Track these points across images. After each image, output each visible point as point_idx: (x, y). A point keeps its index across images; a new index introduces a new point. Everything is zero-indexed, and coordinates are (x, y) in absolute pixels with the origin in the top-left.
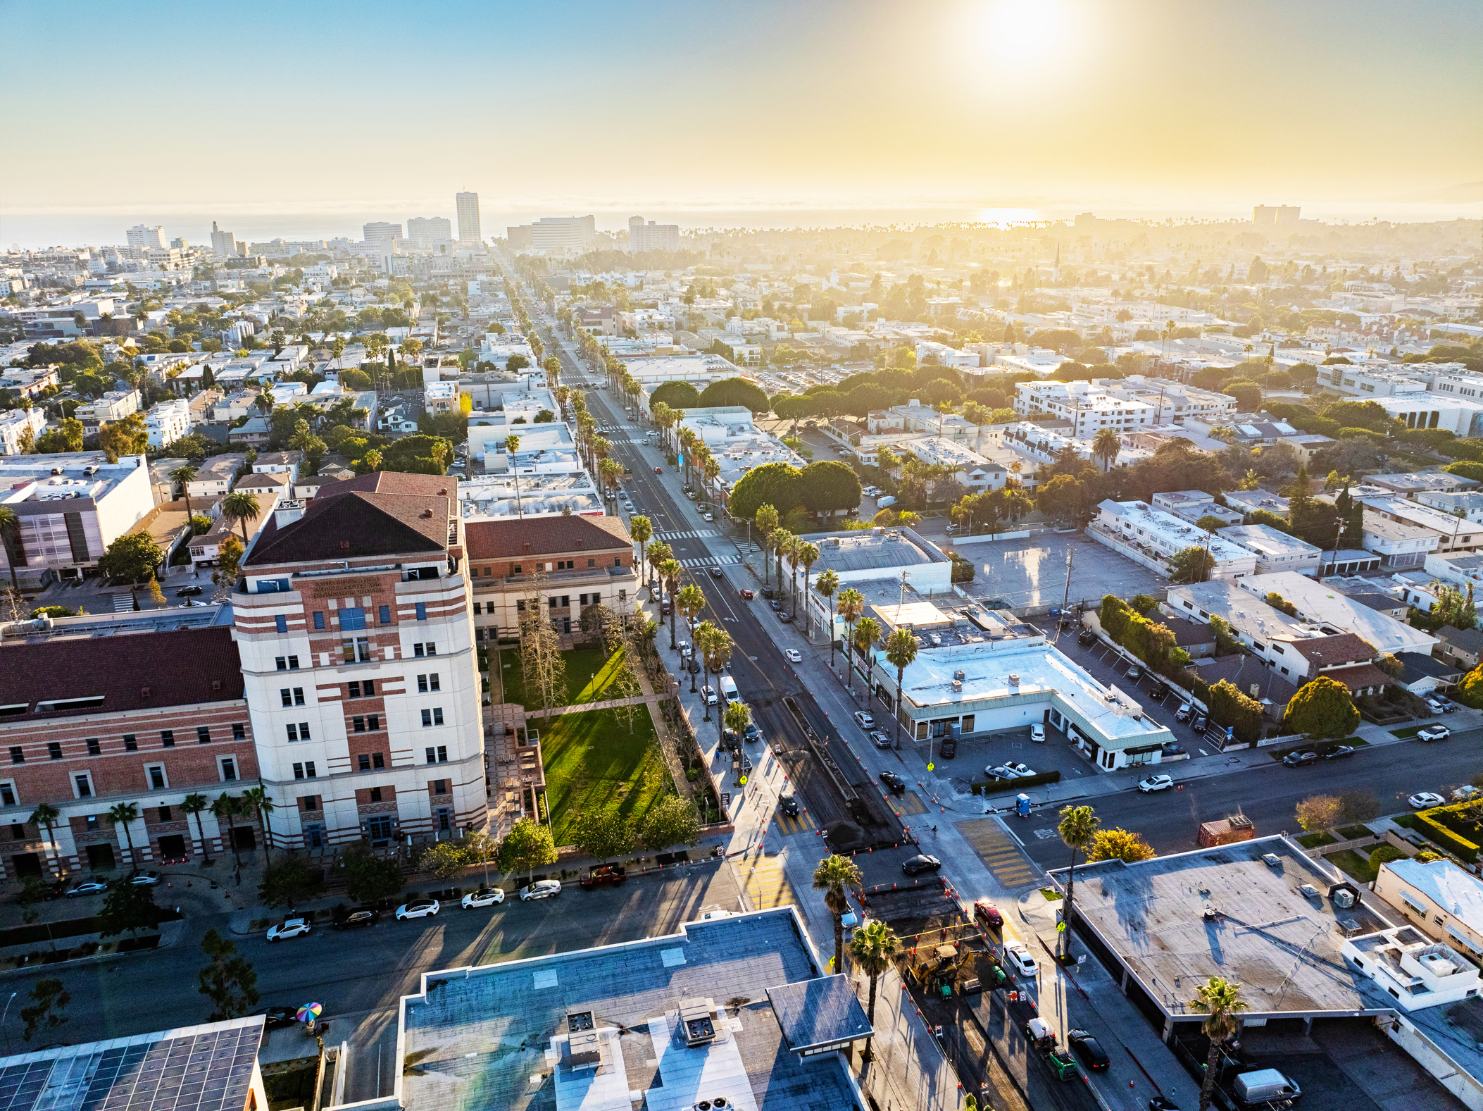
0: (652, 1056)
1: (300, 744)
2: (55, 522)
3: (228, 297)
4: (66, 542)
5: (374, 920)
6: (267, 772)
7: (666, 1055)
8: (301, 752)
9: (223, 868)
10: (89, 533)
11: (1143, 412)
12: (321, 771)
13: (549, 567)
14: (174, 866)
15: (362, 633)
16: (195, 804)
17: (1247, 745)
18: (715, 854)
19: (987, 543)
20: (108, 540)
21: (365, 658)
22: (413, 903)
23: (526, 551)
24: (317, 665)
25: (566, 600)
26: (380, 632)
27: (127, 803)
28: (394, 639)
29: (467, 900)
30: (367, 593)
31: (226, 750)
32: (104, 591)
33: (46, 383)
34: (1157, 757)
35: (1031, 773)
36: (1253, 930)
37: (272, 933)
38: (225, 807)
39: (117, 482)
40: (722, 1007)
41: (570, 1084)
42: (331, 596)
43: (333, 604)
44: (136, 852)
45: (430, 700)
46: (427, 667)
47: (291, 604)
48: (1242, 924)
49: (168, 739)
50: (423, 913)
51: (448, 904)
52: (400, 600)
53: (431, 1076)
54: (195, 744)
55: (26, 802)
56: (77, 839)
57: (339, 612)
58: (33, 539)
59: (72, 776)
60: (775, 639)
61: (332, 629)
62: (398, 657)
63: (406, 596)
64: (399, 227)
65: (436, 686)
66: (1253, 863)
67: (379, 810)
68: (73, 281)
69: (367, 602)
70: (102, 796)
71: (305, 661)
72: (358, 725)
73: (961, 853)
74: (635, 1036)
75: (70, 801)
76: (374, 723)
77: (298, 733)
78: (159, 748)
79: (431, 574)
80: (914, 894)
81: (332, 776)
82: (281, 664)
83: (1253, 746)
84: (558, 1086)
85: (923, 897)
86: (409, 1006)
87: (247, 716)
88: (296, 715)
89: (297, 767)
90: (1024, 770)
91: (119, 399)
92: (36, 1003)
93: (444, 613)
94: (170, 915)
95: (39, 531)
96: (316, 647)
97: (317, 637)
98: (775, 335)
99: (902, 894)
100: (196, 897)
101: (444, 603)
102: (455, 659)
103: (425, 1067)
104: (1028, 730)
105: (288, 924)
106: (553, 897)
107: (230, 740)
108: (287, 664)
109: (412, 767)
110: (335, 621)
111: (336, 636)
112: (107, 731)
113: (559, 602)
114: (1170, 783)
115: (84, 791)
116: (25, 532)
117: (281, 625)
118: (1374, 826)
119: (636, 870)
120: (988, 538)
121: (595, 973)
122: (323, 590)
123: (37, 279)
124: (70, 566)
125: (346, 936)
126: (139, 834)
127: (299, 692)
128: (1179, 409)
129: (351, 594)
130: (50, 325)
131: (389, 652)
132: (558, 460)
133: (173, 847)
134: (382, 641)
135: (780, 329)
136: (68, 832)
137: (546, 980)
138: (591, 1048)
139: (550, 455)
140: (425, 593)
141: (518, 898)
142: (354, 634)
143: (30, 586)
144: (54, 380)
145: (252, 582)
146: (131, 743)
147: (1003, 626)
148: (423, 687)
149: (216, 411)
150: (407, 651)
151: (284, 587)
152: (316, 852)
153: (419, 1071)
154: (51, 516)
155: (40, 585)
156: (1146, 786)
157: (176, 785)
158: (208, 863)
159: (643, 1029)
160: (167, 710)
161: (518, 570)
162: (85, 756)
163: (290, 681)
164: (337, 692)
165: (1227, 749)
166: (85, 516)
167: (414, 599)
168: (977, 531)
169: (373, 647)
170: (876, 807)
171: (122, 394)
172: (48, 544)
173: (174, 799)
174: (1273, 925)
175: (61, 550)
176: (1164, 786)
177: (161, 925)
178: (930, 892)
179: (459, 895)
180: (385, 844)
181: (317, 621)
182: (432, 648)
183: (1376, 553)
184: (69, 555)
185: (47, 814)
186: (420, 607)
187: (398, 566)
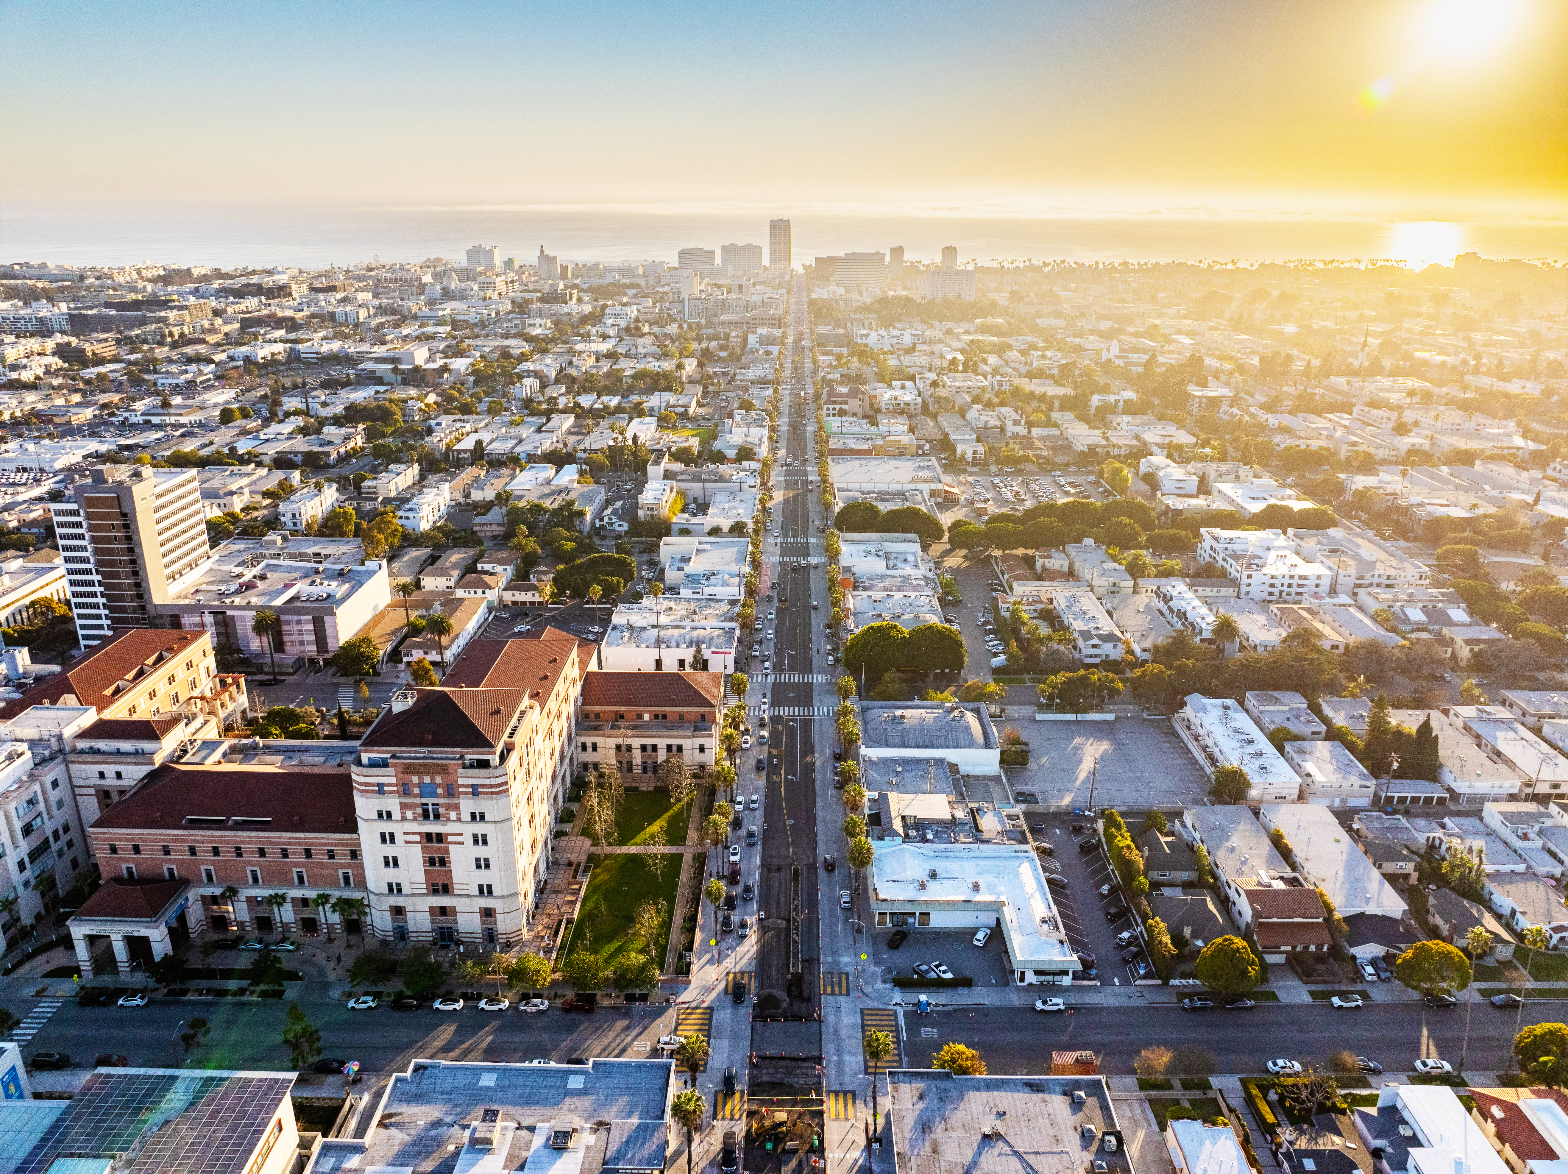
0: (528, 1149)
1: (392, 870)
2: (306, 622)
3: (529, 339)
4: (313, 638)
5: (418, 1007)
6: (371, 885)
7: (537, 1150)
8: (392, 875)
9: (338, 947)
10: (329, 632)
11: (1319, 577)
12: (406, 890)
13: (647, 717)
14: (308, 939)
15: (435, 801)
16: (324, 899)
17: (1159, 982)
18: (667, 1000)
19: (1069, 722)
20: (342, 641)
21: (437, 816)
22: (446, 1000)
23: (629, 703)
24: (404, 819)
25: (654, 748)
26: (446, 801)
27: (280, 892)
28: (456, 807)
29: (482, 1004)
30: (439, 774)
31: (345, 866)
32: (336, 680)
33: (352, 445)
34: (1067, 980)
35: (949, 975)
36: (1016, 1153)
37: (351, 1004)
38: (344, 905)
39: (361, 584)
40: (588, 1125)
41: (470, 1156)
42: (414, 774)
43: (415, 779)
44: (286, 926)
45: (481, 852)
46: (479, 828)
47: (388, 777)
48: (1010, 1146)
49: (308, 854)
50: (451, 1008)
51: (470, 1003)
52: (461, 781)
53: (393, 1131)
54: (325, 859)
55: (220, 883)
56: (250, 911)
57: (419, 785)
58: (290, 633)
59: (249, 869)
60: (819, 803)
61: (415, 796)
62: (459, 820)
63: (465, 778)
64: (712, 253)
65: (485, 842)
66: (1061, 1098)
67: (445, 921)
68: (409, 309)
69: (438, 780)
70: (266, 884)
71: (396, 815)
72: (431, 862)
73: (851, 1037)
74: (524, 1133)
75: (246, 885)
76: (443, 862)
77: (391, 862)
78: (302, 859)
79: (484, 764)
80: (794, 1064)
81: (413, 895)
82: (380, 815)
83: (1166, 983)
84: (462, 1155)
85: (800, 1067)
86: (398, 1080)
87: (359, 845)
88: (390, 850)
89: (390, 885)
90: (944, 972)
91: (398, 474)
92: (191, 1032)
93: (492, 793)
94: (293, 976)
95: (294, 627)
96: (404, 806)
97: (405, 800)
98: (1011, 429)
99: (786, 1062)
100: (315, 965)
101: (491, 786)
102: (499, 826)
103: (392, 1124)
104: (974, 932)
105: (363, 999)
106: (541, 1013)
107: (348, 860)
108: (384, 816)
109: (468, 896)
110: (416, 790)
111: (417, 800)
112: (271, 843)
113: (649, 749)
114: (1062, 1007)
115: (255, 880)
116: (285, 628)
117: (381, 789)
118: (1216, 1082)
119: (606, 1002)
120: (1071, 717)
121: (521, 1081)
122: (409, 769)
123: (380, 306)
124: (314, 655)
125: (398, 1015)
126: (287, 914)
127: (392, 835)
128: (1361, 577)
129: (427, 774)
130: (373, 372)
131: (453, 815)
132: (725, 584)
133: (310, 925)
134: (449, 807)
135: (1016, 423)
136: (244, 905)
137: (488, 1080)
138: (488, 1136)
139: (719, 577)
140: (479, 778)
141: (517, 1008)
142: (430, 801)
143: (285, 670)
144: (359, 441)
145: (365, 758)
146: (285, 853)
147: (1000, 828)
148: (476, 842)
149: (473, 492)
150: (466, 817)
151: (385, 764)
152: (401, 945)
153: (386, 1127)
154: (303, 617)
155: (291, 670)
156: (1039, 1005)
157: (313, 885)
158: (330, 940)
159: (532, 1129)
160: (308, 835)
161: (622, 717)
162: (256, 858)
163: (387, 827)
164: (417, 838)
165: (1138, 982)
166: (327, 619)
167: (470, 781)
168: (1062, 710)
169: (442, 811)
170: (810, 983)
171: (403, 467)
172: (300, 638)
173: (311, 894)
174: (1037, 1153)
175: (309, 643)
176: (1055, 1008)
177: (285, 982)
178: (808, 1064)
179: (479, 997)
180: (448, 946)
181: (405, 790)
182: (482, 817)
183: (1449, 789)
184: (314, 648)
185: (231, 893)
186: (475, 787)
187: (462, 757)
